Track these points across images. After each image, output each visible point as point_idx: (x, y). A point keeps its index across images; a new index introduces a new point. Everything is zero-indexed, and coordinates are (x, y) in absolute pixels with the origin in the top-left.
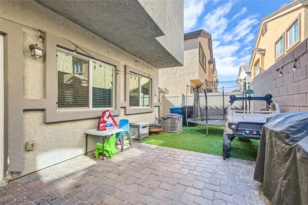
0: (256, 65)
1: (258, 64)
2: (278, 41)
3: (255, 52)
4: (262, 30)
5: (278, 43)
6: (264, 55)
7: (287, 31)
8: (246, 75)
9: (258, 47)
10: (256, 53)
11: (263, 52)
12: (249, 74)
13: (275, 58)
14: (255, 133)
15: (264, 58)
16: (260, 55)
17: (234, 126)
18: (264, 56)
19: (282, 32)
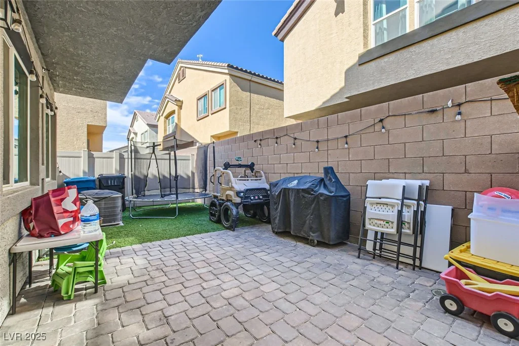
0: (167, 117)
1: (171, 118)
2: (201, 98)
3: (167, 99)
4: (179, 74)
5: (201, 100)
6: (180, 107)
7: (212, 91)
8: (148, 128)
9: (171, 94)
10: (169, 101)
11: (179, 104)
12: (155, 128)
13: (197, 116)
14: (257, 198)
15: (180, 112)
16: (177, 107)
17: (242, 194)
18: (181, 109)
19: (207, 90)
